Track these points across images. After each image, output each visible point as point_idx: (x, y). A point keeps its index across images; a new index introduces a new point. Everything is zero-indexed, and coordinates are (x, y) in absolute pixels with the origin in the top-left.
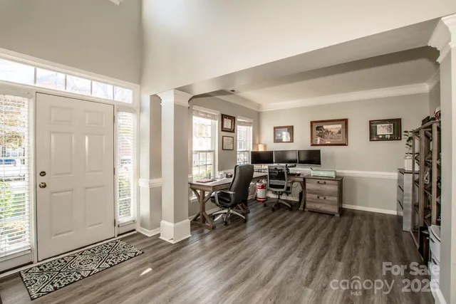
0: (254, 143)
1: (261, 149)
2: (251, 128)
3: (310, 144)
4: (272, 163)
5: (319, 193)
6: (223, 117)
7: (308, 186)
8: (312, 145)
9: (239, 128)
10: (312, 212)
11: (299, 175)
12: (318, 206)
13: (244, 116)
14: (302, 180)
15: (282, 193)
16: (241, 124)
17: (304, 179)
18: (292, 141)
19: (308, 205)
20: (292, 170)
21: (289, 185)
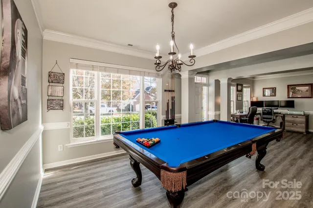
0: (251, 97)
1: (255, 100)
2: (249, 89)
3: (287, 97)
4: (263, 107)
5: (293, 123)
6: (237, 85)
7: (286, 118)
8: (289, 98)
9: (244, 89)
10: (288, 131)
11: (280, 113)
12: (293, 129)
13: (246, 83)
14: (282, 115)
15: (271, 121)
16: (246, 87)
17: (284, 115)
18: (275, 95)
19: (286, 128)
20: (275, 111)
21: (275, 118)
